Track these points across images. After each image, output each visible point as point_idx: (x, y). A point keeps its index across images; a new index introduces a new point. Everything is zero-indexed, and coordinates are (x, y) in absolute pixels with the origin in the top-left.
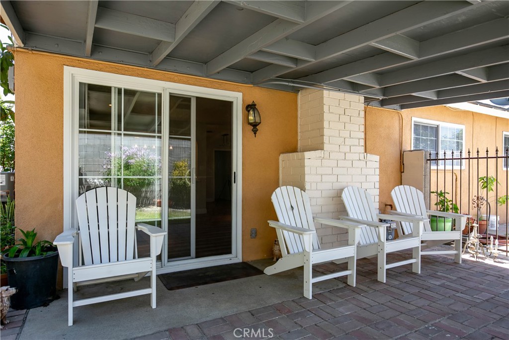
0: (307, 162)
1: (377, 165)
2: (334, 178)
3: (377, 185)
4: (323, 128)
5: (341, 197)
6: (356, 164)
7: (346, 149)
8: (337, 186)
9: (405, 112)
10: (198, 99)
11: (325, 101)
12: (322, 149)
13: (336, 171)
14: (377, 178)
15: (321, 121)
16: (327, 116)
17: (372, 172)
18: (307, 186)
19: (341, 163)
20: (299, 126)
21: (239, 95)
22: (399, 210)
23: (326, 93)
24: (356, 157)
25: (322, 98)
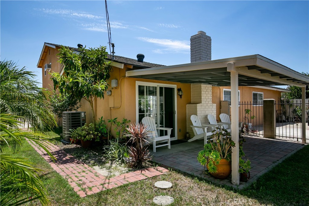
0: (198, 107)
1: (215, 107)
2: (204, 112)
3: (216, 114)
4: (201, 96)
5: (207, 118)
6: (210, 107)
7: (207, 102)
8: (205, 114)
9: (221, 87)
10: (165, 88)
11: (202, 88)
12: (201, 103)
13: (205, 109)
14: (216, 111)
15: (201, 94)
16: (202, 92)
17: (214, 109)
18: (198, 115)
19: (206, 107)
20: (191, 95)
21: (176, 86)
22: (222, 122)
23: (202, 85)
24: (210, 105)
25: (201, 87)
